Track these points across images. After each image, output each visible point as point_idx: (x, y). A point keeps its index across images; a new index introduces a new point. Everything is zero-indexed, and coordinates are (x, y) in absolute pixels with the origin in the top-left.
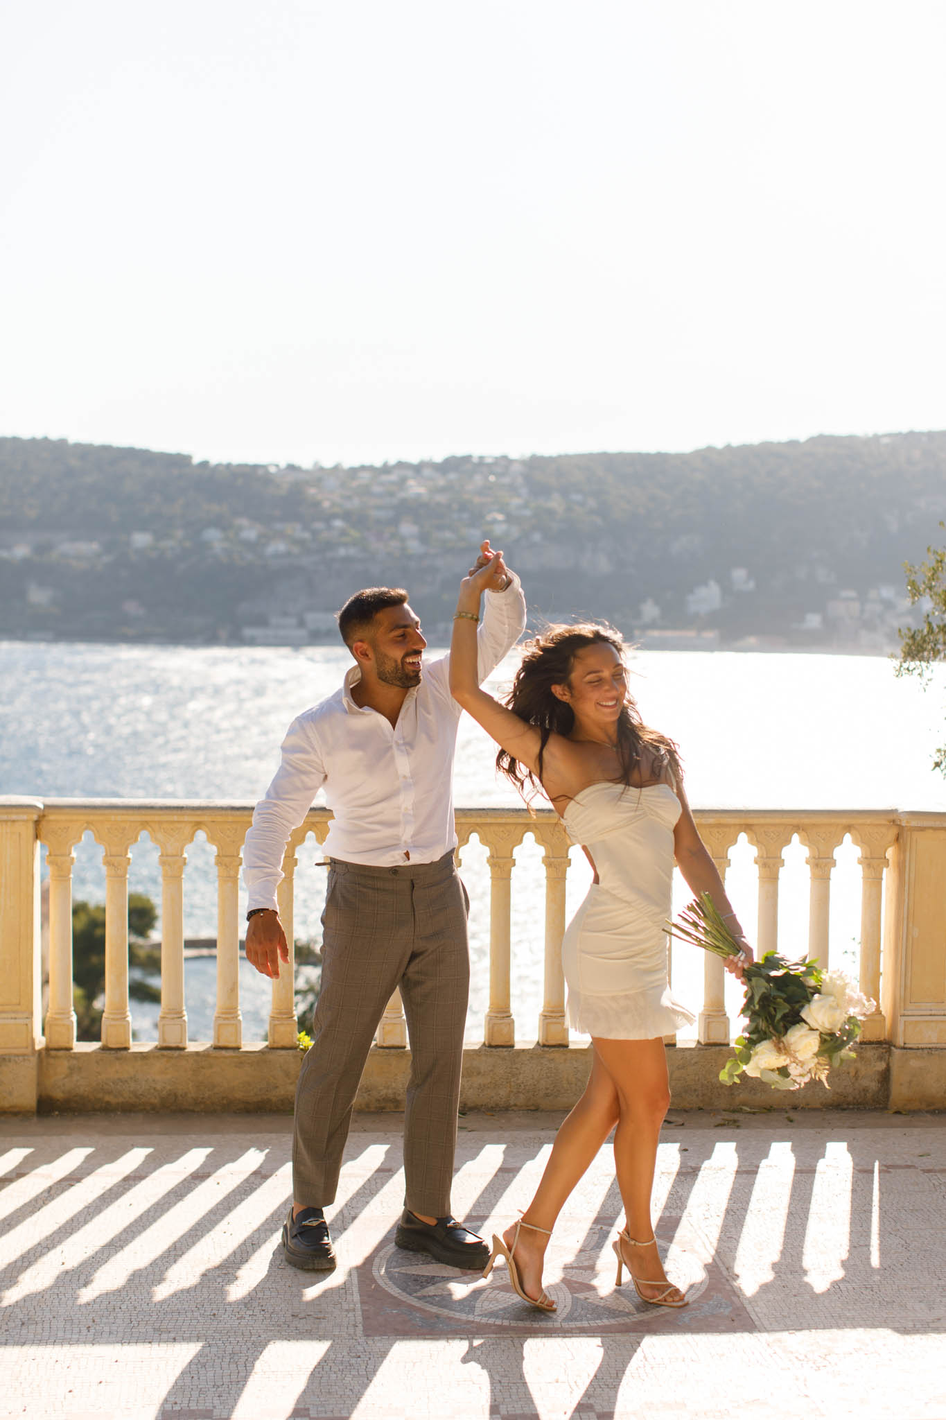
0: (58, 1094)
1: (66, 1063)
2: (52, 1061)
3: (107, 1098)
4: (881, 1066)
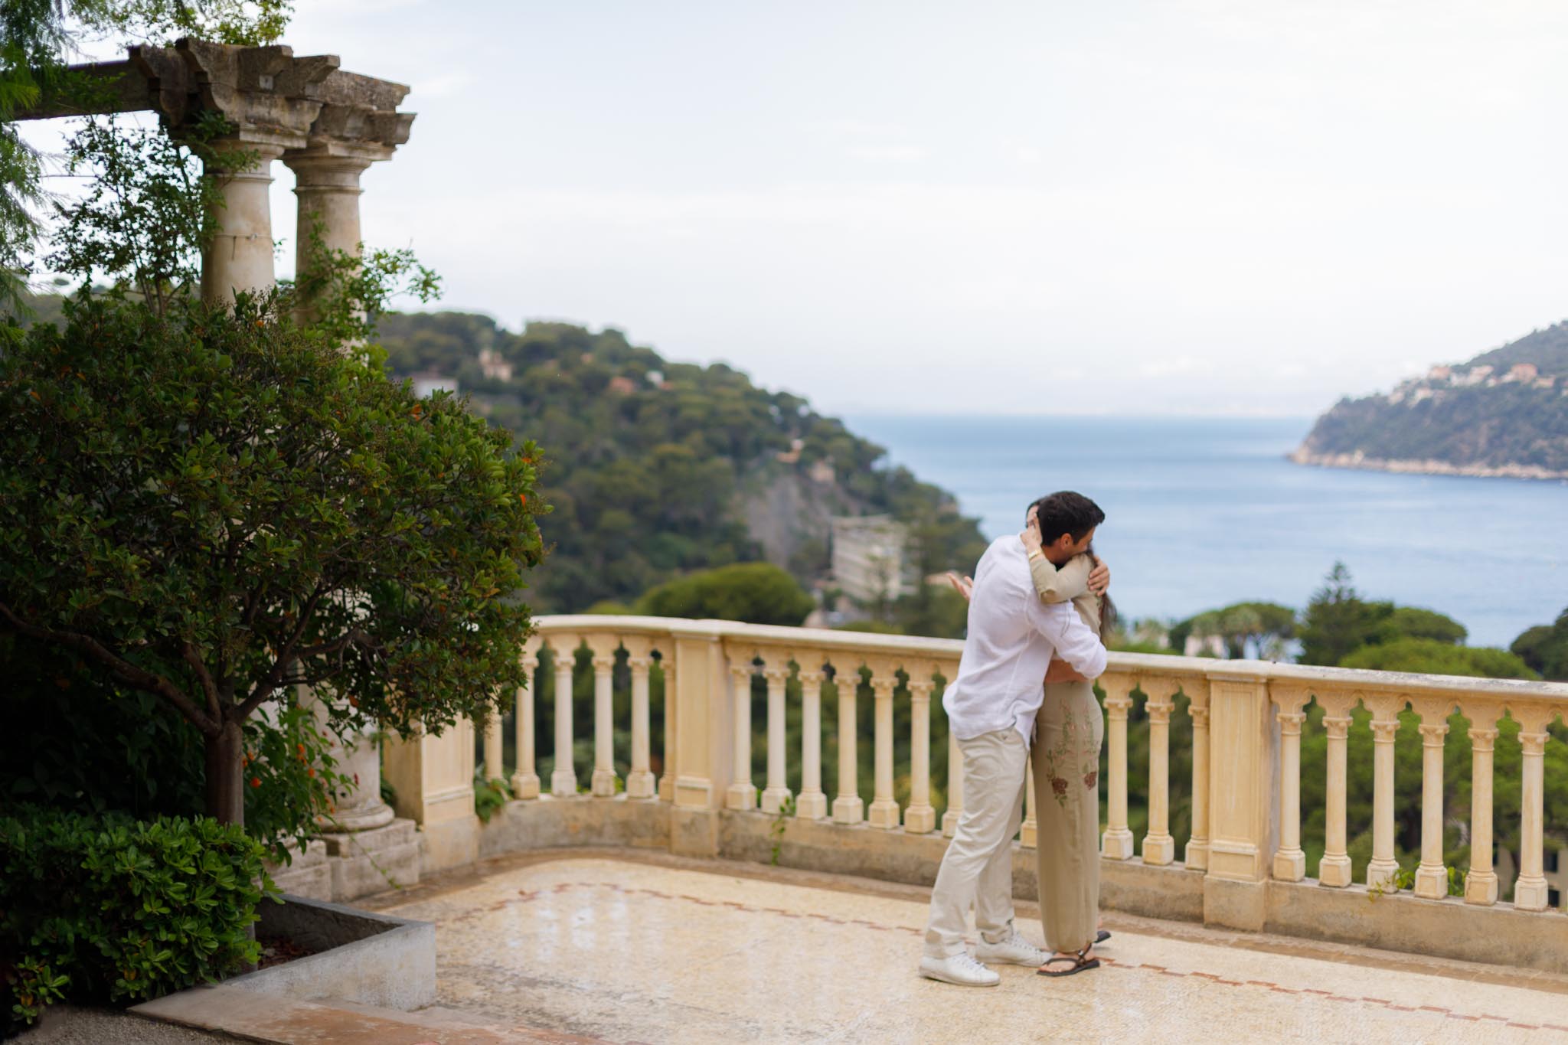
0: (1281, 920)
1: (1288, 893)
2: (1276, 890)
3: (1322, 928)
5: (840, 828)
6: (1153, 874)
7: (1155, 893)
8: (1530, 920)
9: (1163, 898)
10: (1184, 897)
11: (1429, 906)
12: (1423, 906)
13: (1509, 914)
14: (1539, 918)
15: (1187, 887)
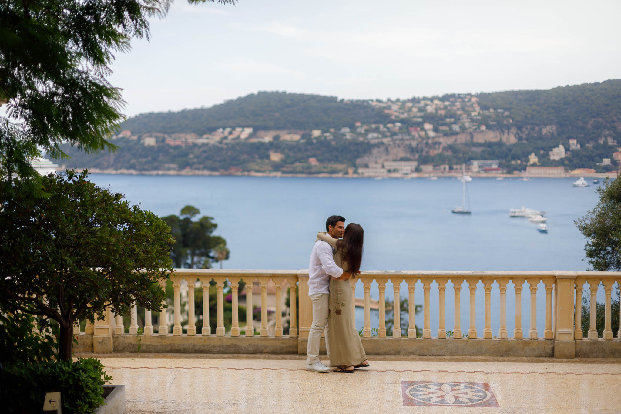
4: (552, 346)
5: (162, 337)
6: (279, 340)
7: (280, 346)
8: (398, 341)
9: (283, 348)
10: (290, 346)
11: (368, 340)
12: (367, 340)
13: (392, 340)
14: (401, 340)
15: (291, 343)
